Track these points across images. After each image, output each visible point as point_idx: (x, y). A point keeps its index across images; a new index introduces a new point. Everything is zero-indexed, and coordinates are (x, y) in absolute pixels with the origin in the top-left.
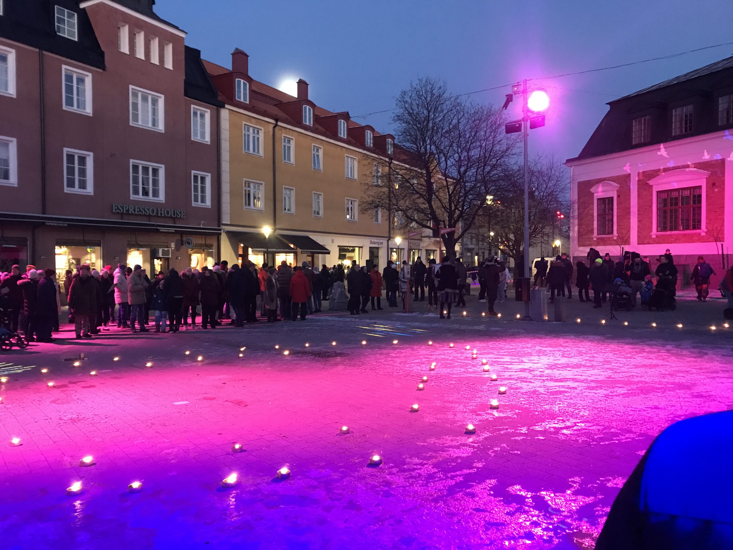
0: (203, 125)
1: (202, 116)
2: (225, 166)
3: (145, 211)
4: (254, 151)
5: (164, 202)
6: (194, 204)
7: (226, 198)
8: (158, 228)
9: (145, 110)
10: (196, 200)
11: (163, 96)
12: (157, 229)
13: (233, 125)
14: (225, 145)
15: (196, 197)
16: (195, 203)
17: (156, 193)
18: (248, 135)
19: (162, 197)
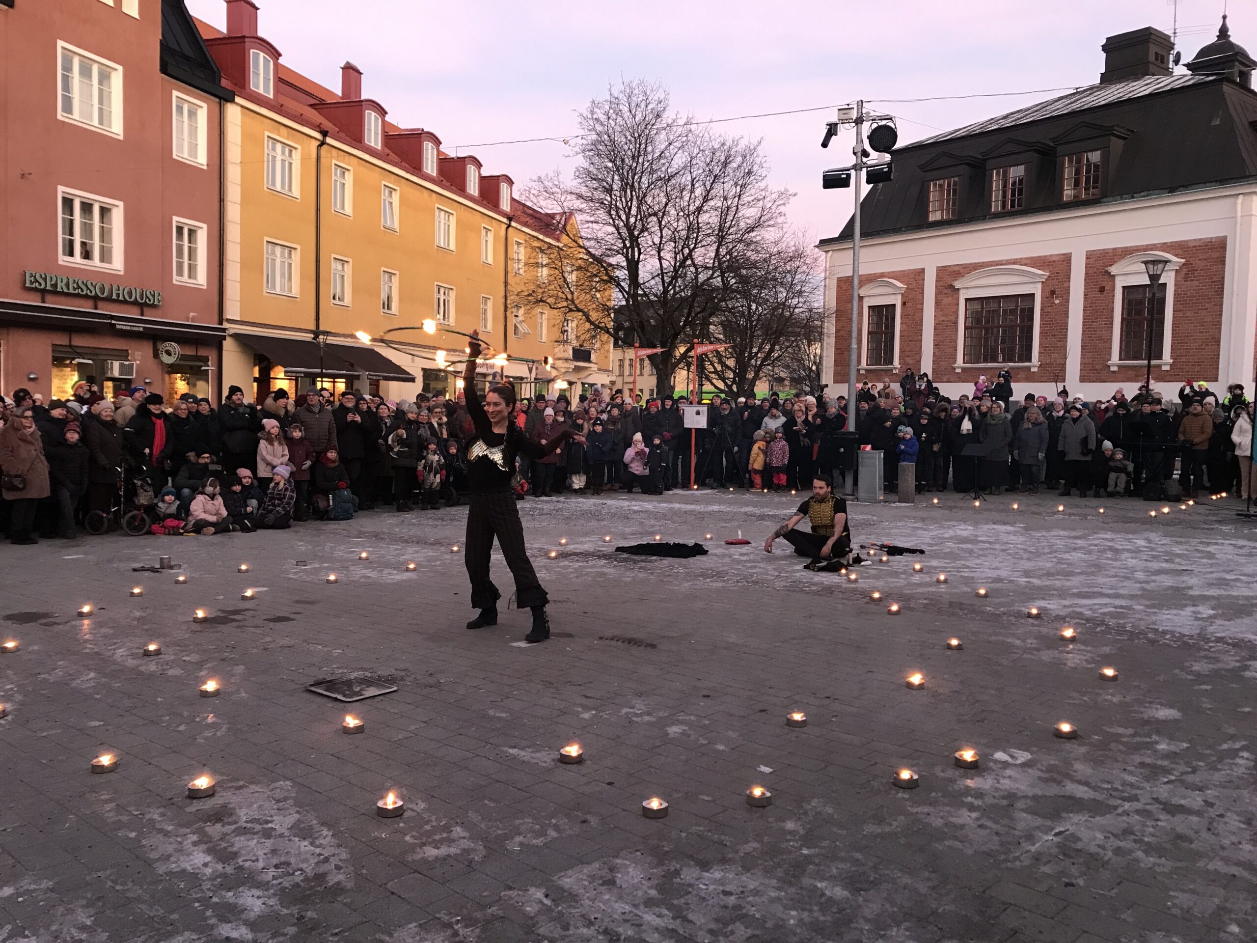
0: (193, 130)
1: (192, 114)
2: (233, 212)
3: (88, 289)
4: (283, 187)
5: (122, 273)
6: (176, 279)
7: (233, 272)
8: (113, 322)
9: (86, 95)
10: (180, 273)
11: (120, 68)
12: (111, 323)
13: (248, 137)
14: (234, 174)
15: (180, 266)
16: (179, 278)
17: (105, 256)
18: (274, 157)
19: (118, 264)
